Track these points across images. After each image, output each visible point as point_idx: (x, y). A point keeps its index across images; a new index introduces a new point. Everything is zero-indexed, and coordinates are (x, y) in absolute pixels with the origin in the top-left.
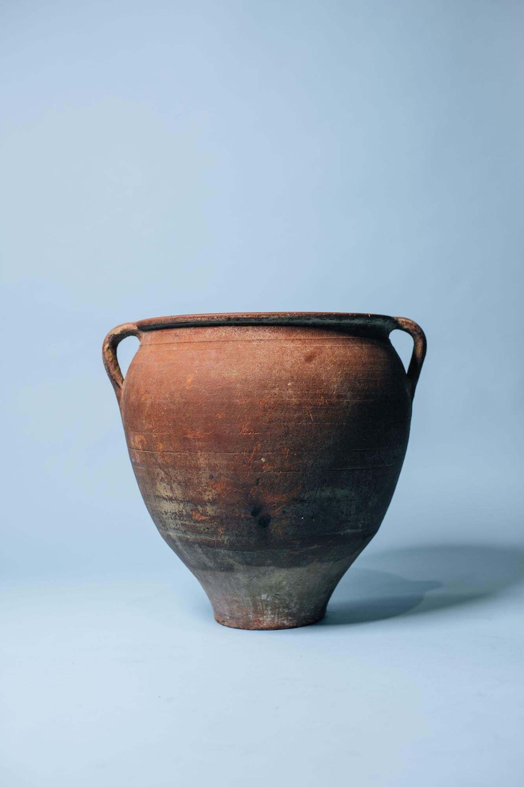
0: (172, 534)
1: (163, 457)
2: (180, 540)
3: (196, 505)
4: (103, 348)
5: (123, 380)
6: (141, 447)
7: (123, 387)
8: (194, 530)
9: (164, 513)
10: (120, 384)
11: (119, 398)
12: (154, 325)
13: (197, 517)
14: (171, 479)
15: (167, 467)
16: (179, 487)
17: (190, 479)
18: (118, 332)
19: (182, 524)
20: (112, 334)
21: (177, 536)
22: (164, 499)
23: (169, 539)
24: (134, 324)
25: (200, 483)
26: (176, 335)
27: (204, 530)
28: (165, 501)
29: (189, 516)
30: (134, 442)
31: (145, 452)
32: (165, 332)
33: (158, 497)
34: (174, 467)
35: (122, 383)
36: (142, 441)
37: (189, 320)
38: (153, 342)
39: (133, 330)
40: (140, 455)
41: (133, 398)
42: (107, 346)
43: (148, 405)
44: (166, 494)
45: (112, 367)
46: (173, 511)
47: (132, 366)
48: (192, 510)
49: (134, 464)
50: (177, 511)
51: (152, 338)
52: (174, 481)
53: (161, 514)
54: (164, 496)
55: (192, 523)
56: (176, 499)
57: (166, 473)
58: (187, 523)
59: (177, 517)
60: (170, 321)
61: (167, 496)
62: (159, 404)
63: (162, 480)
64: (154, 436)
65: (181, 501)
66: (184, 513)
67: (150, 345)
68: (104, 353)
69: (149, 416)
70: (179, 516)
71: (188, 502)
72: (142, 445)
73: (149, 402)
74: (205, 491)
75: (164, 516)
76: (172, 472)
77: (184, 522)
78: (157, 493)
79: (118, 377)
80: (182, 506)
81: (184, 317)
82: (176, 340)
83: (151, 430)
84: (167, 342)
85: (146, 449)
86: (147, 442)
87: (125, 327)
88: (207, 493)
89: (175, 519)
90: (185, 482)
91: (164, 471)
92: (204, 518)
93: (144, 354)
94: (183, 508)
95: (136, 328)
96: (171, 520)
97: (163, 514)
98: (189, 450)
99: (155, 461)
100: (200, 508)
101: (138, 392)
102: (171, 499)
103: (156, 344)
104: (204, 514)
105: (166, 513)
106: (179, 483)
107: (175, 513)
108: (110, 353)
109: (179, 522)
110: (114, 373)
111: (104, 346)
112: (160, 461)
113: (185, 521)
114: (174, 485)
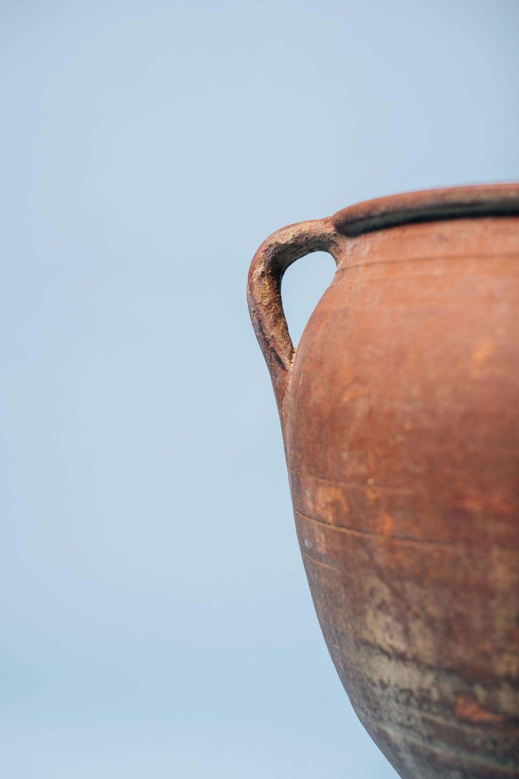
0: (394, 733)
1: (392, 549)
2: (412, 751)
3: (470, 682)
4: (250, 275)
5: (292, 352)
6: (330, 519)
7: (292, 367)
8: (457, 740)
9: (377, 683)
10: (286, 361)
11: (280, 393)
12: (383, 214)
13: (469, 710)
14: (408, 608)
15: (400, 578)
16: (428, 632)
17: (460, 617)
18: (287, 238)
19: (424, 720)
20: (272, 242)
21: (405, 740)
22: (383, 652)
23: (381, 738)
24: (326, 221)
25: (489, 630)
26: (441, 238)
27: (484, 743)
28: (385, 659)
29: (447, 706)
30: (315, 502)
31: (342, 534)
32: (411, 231)
33: (366, 643)
34: (419, 579)
35: (291, 358)
36: (335, 504)
37: (484, 197)
38: (377, 258)
39: (323, 236)
40: (327, 537)
41: (318, 395)
42: (260, 269)
43: (359, 414)
44: (389, 641)
45: (268, 320)
46: (402, 686)
47: (317, 318)
48: (457, 693)
49: (309, 555)
50: (414, 687)
51: (375, 249)
52: (416, 616)
53: (370, 685)
54: (386, 648)
55: (453, 724)
56: (416, 661)
57: (395, 593)
58: (439, 720)
59: (413, 701)
60: (430, 202)
61: (392, 647)
62: (391, 415)
63: (382, 607)
64: (371, 496)
65: (430, 668)
66: (435, 695)
67: (368, 265)
68: (251, 286)
69: (359, 443)
70: (417, 700)
71: (450, 671)
72: (336, 514)
73: (361, 407)
74: (500, 651)
75: (378, 691)
76: (412, 591)
77: (430, 717)
78: (366, 635)
79: (281, 344)
80: (429, 678)
81: (470, 190)
82: (442, 250)
83: (363, 480)
84: (417, 255)
85: (346, 523)
86: (350, 505)
87: (305, 228)
88: (506, 658)
89: (408, 703)
90: (447, 622)
91: (389, 585)
92: (487, 716)
93: (351, 288)
94: (434, 684)
95: (331, 230)
96: (393, 704)
97: (374, 684)
98: (468, 542)
99: (366, 557)
100: (480, 692)
101: (332, 380)
102: (401, 657)
103: (385, 263)
104: (491, 706)
105: (384, 686)
106: (430, 622)
107: (410, 692)
108: (264, 288)
109: (417, 714)
110: (273, 332)
111: (253, 268)
112: (381, 559)
113: (435, 714)
114: (415, 626)
